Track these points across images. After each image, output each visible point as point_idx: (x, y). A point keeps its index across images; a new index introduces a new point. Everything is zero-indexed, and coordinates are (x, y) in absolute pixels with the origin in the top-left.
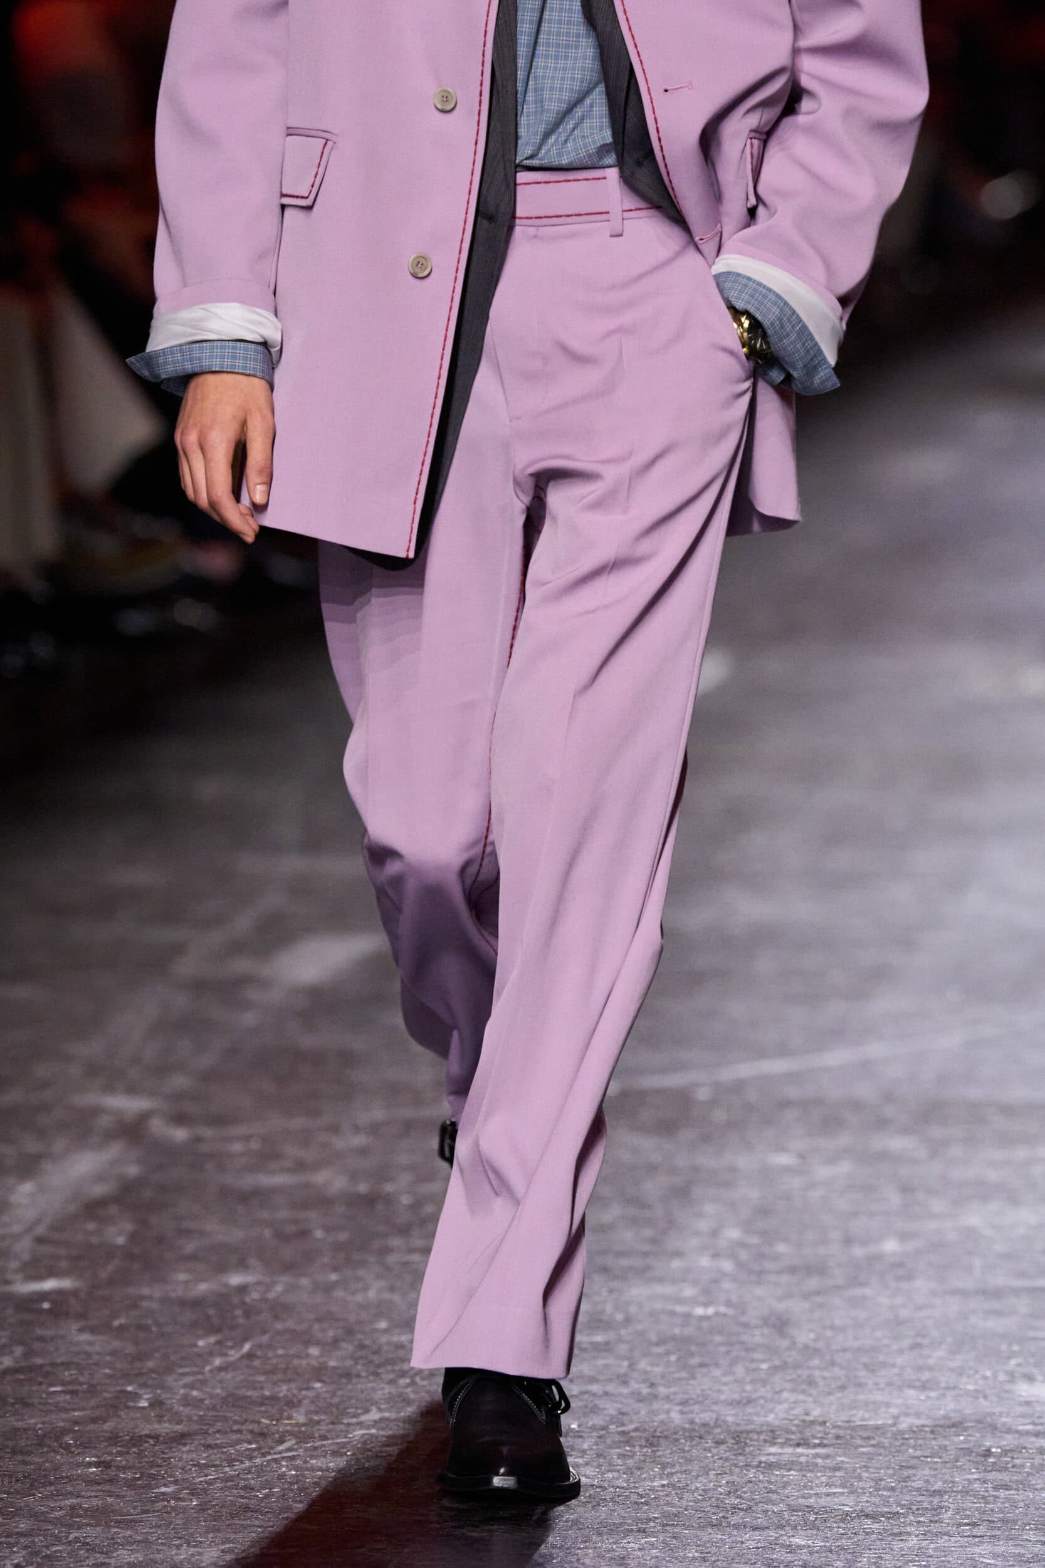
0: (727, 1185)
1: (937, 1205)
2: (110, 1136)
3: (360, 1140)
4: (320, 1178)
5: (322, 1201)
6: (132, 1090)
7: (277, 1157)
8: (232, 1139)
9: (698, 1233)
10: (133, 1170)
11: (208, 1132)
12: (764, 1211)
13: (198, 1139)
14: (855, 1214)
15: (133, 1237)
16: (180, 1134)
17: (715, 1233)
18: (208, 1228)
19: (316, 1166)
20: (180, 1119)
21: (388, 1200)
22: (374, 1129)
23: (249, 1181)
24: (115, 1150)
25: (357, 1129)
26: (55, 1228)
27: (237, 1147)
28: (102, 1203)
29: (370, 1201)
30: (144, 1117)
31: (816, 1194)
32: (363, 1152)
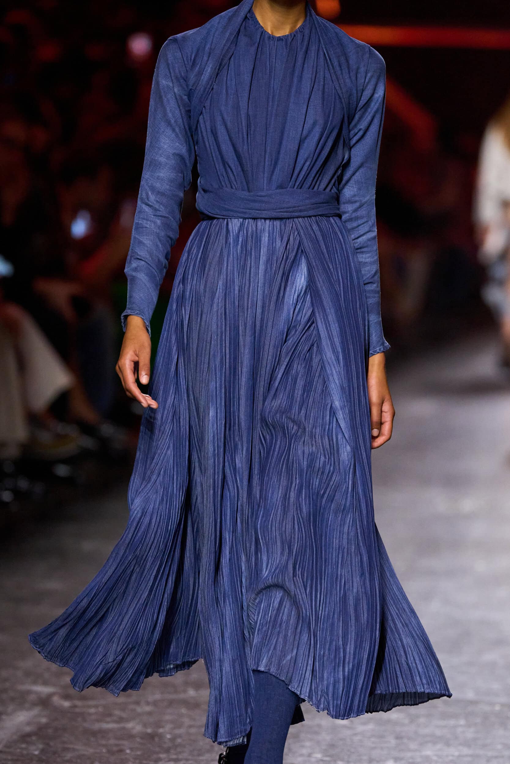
0: (317, 733)
1: (413, 746)
2: (34, 704)
3: (148, 709)
4: (130, 725)
5: (130, 736)
6: (45, 683)
7: (110, 715)
8: (89, 707)
9: (302, 755)
10: (44, 720)
11: (79, 703)
12: (332, 746)
13: (75, 706)
14: (374, 748)
15: (42, 751)
16: (66, 704)
17: (309, 755)
18: (76, 747)
19: (128, 720)
20: (67, 697)
21: (161, 736)
22: (155, 703)
23: (96, 726)
24: (36, 711)
25: (148, 703)
26: (6, 746)
27: (92, 710)
28: (29, 735)
29: (152, 737)
30: (50, 696)
31: (357, 738)
32: (150, 714)
